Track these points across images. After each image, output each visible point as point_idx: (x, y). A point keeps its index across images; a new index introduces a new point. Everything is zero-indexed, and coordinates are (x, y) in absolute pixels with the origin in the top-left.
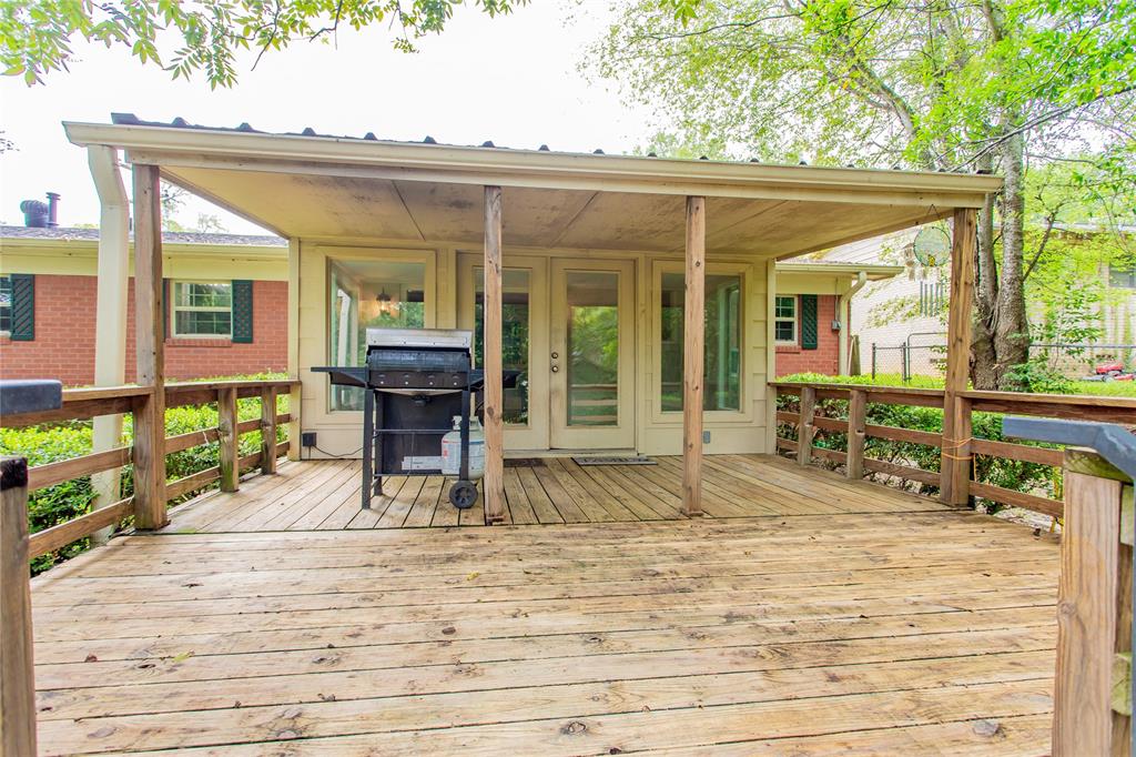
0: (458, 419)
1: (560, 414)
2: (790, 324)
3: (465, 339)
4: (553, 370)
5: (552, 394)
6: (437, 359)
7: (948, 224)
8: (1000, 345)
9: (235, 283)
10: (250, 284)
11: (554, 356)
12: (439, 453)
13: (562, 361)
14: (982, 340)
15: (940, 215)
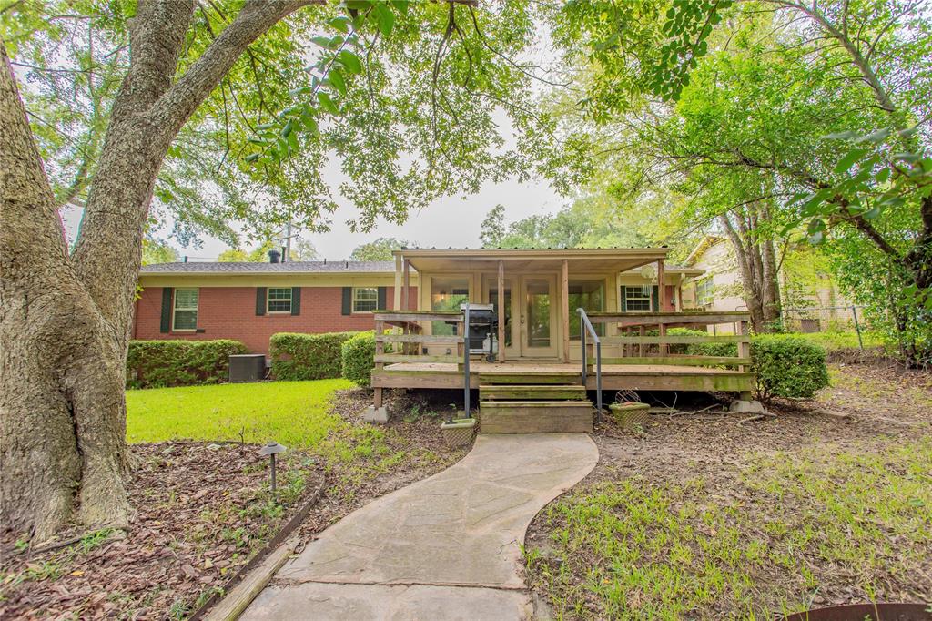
0: (488, 334)
1: (525, 342)
2: (648, 302)
3: (491, 307)
4: (522, 323)
5: (521, 332)
6: (482, 313)
7: (656, 264)
8: (765, 311)
9: (379, 288)
10: (385, 288)
11: (522, 316)
12: (482, 348)
13: (525, 318)
14: (756, 308)
15: (654, 261)
